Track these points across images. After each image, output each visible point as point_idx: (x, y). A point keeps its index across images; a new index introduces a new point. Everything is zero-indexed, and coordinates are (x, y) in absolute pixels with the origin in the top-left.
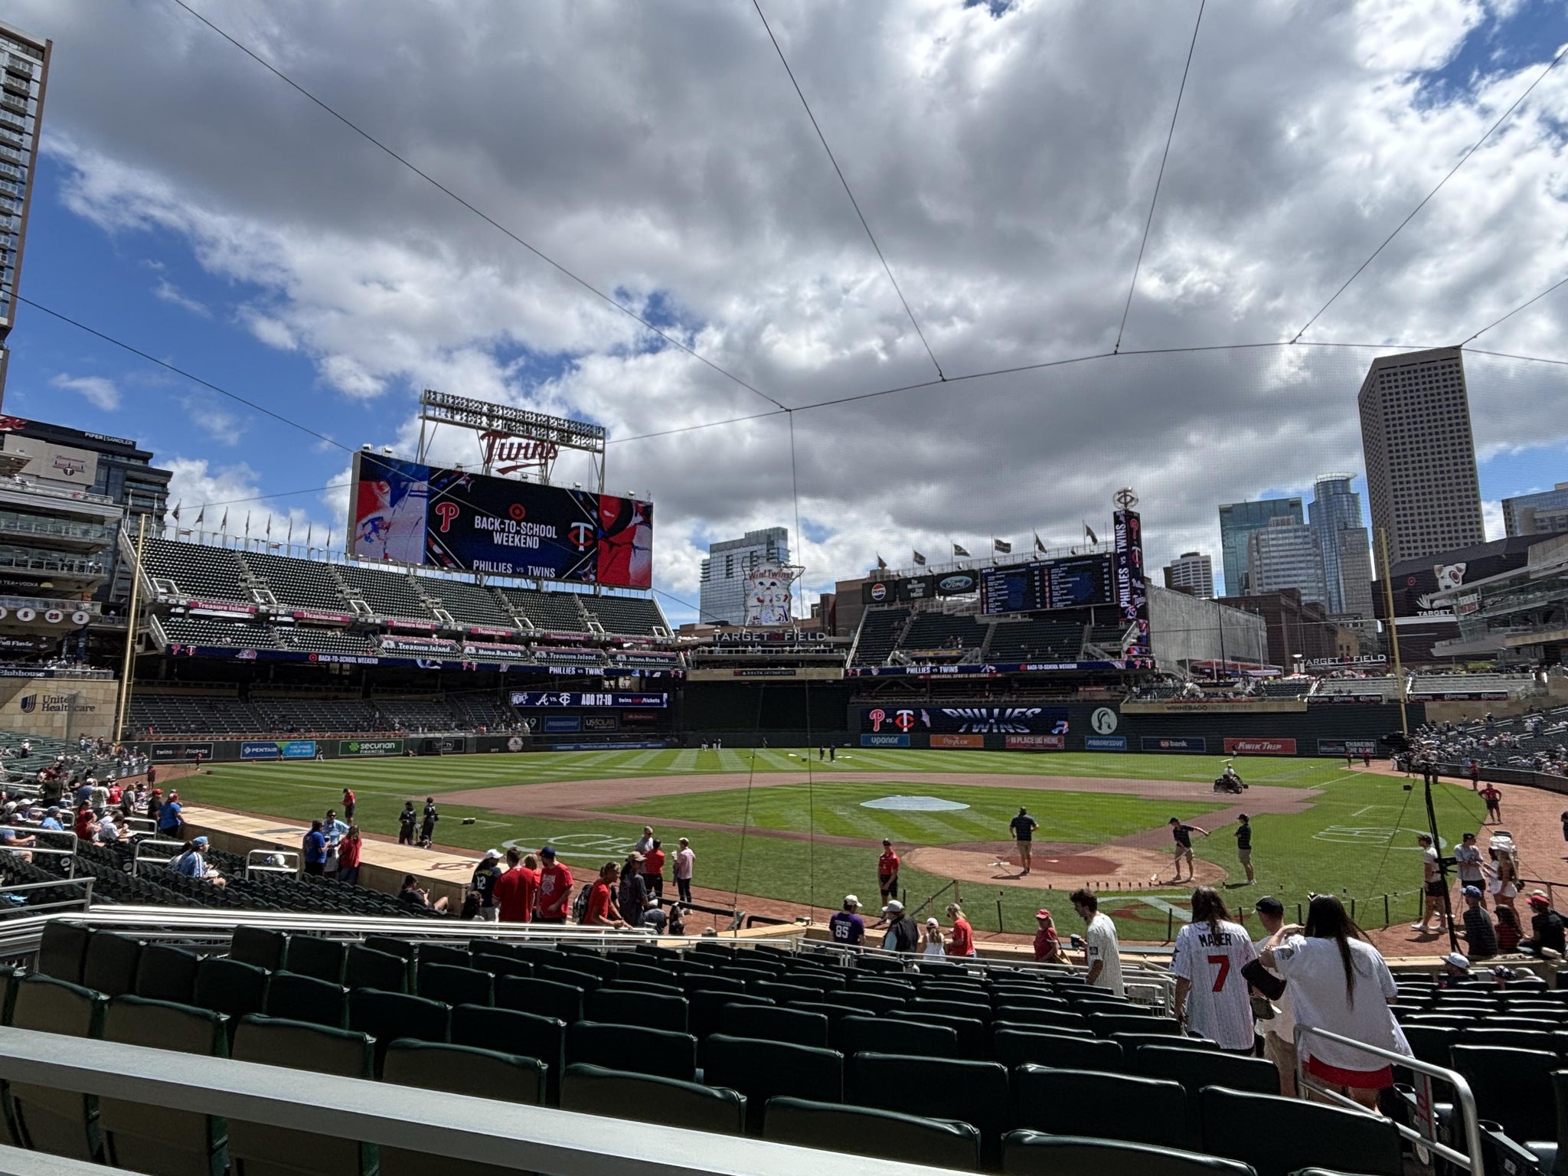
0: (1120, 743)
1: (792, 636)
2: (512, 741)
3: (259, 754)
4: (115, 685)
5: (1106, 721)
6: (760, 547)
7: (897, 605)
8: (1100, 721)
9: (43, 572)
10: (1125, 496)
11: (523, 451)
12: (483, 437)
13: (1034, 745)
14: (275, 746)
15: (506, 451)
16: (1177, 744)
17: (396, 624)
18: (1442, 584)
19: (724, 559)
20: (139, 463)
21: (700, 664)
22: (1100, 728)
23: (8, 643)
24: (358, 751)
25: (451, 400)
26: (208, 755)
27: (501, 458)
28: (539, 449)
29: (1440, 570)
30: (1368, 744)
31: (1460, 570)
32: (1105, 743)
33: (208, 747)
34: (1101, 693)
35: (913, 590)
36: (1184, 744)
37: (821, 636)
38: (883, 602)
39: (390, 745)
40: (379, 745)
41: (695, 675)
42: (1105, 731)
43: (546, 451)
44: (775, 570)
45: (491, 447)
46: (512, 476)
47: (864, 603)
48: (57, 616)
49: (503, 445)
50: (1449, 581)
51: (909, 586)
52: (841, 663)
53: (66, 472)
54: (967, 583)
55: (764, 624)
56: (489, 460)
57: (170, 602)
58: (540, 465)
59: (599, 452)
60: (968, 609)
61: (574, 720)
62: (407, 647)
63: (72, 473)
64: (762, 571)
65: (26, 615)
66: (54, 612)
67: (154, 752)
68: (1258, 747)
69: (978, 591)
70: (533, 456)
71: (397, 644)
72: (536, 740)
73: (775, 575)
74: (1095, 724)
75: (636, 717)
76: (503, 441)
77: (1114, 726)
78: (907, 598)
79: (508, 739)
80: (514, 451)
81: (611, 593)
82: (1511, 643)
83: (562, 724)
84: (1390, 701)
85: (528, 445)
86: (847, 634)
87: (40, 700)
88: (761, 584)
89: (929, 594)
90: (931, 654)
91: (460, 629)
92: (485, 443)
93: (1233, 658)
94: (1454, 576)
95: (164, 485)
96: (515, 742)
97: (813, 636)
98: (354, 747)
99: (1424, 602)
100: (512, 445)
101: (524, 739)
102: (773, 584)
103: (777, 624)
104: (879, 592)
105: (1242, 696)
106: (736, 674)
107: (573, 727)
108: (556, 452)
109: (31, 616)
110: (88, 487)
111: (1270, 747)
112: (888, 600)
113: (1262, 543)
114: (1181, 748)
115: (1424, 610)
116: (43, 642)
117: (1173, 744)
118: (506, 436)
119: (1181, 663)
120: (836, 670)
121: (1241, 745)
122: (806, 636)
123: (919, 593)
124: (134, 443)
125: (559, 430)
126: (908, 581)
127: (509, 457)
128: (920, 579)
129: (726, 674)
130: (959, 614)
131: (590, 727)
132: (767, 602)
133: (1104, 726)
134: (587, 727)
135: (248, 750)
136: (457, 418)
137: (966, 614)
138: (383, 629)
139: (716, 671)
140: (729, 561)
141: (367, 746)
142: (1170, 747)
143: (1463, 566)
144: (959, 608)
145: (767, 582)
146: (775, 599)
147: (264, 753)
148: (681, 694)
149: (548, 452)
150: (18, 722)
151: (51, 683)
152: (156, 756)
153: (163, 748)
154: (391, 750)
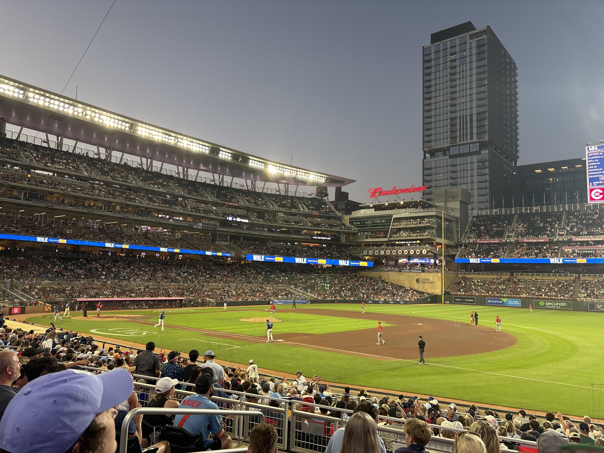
3: (494, 303)
14: (502, 301)
24: (543, 306)
26: (474, 302)
33: (473, 299)
39: (563, 304)
40: (557, 304)
48: (419, 252)
67: (455, 300)
87: (421, 280)
98: (542, 304)
135: (489, 301)
141: (549, 303)
147: (497, 303)
150: (416, 286)
151: (423, 274)
152: (455, 301)
153: (457, 298)
154: (564, 307)
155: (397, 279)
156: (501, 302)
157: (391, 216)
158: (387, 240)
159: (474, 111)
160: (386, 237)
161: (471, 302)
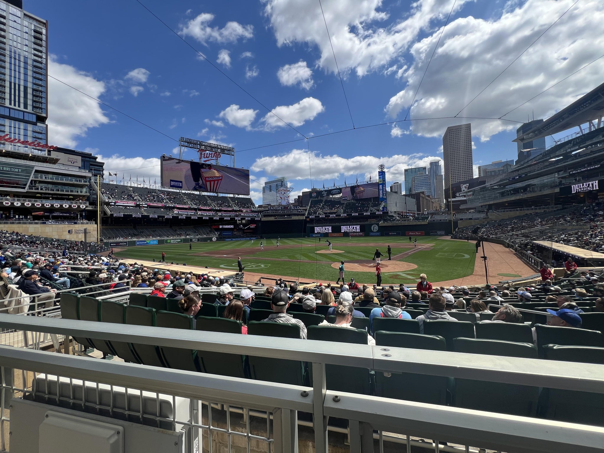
0: (379, 234)
1: (290, 208)
2: (213, 239)
3: (140, 244)
4: (96, 226)
5: (375, 228)
6: (279, 183)
7: (319, 198)
8: (374, 228)
9: (69, 193)
10: (381, 167)
11: (210, 155)
12: (198, 151)
13: (356, 235)
15: (206, 155)
16: (394, 234)
17: (178, 206)
18: (462, 189)
19: (269, 186)
20: (94, 160)
21: (265, 216)
22: (374, 230)
23: (61, 214)
24: (170, 242)
25: (188, 140)
26: (126, 245)
27: (204, 158)
28: (215, 155)
29: (462, 186)
30: (443, 232)
31: (467, 185)
32: (375, 234)
33: (126, 242)
34: (373, 221)
35: (324, 194)
36: (395, 233)
37: (298, 208)
38: (315, 197)
39: (179, 241)
40: (176, 241)
41: (264, 219)
42: (375, 231)
43: (217, 155)
44: (285, 189)
45: (201, 154)
46: (208, 163)
47: (310, 198)
48: (75, 206)
49: (205, 153)
50: (464, 189)
51: (323, 193)
52: (304, 215)
53: (72, 163)
54: (338, 192)
55: (282, 204)
56: (201, 158)
57: (110, 201)
58: (216, 159)
59: (233, 155)
60: (339, 199)
61: (230, 232)
62: (182, 213)
63: (74, 163)
64: (281, 189)
65: (66, 206)
66: (75, 205)
67: (110, 244)
68: (414, 233)
69: (341, 194)
70: (214, 157)
71: (178, 212)
72: (221, 238)
73: (285, 190)
74: (372, 229)
75: (248, 231)
76: (205, 152)
77: (377, 230)
78: (322, 196)
79: (212, 238)
80: (208, 155)
81: (238, 197)
82: (480, 205)
83: (227, 233)
84: (449, 221)
85: (212, 153)
86: (305, 207)
87: (74, 231)
88: (281, 193)
89: (328, 195)
90: (329, 212)
91: (196, 207)
92: (199, 153)
93: (408, 211)
94: (466, 187)
95: (102, 167)
96: (214, 239)
97: (296, 207)
98: (169, 241)
99: (458, 195)
100: (207, 153)
101: (216, 238)
102: (285, 193)
103: (286, 204)
104: (314, 195)
105: (411, 221)
106: (275, 219)
107: (229, 234)
108: (220, 155)
109: (68, 206)
110: (79, 167)
111: (417, 233)
112: (317, 197)
113: (415, 179)
114: (395, 234)
115: (457, 197)
116: (72, 214)
117: (392, 234)
118: (206, 151)
119: (395, 212)
120: (303, 217)
121: (410, 233)
122: (294, 208)
123: (325, 195)
124: (91, 154)
125: (221, 149)
126: (322, 191)
127: (207, 157)
128: (326, 191)
129: (272, 219)
130: (336, 200)
131: (235, 234)
132: (283, 198)
133: (375, 229)
134: (234, 234)
135: (138, 243)
136: (191, 145)
137: (338, 200)
138: (174, 208)
139: (270, 218)
140: (270, 187)
141: (172, 241)
142: (392, 235)
143: (468, 185)
144: (336, 199)
145: (283, 192)
146: (285, 197)
148: (260, 224)
149: (218, 155)
150: (68, 237)
151: (76, 226)
152: (111, 246)
153: (112, 243)
154: (179, 242)
155: (40, 231)
156: (146, 243)
157: (33, 167)
158: (25, 191)
159: (30, 85)
160: (24, 188)
161: (125, 245)
